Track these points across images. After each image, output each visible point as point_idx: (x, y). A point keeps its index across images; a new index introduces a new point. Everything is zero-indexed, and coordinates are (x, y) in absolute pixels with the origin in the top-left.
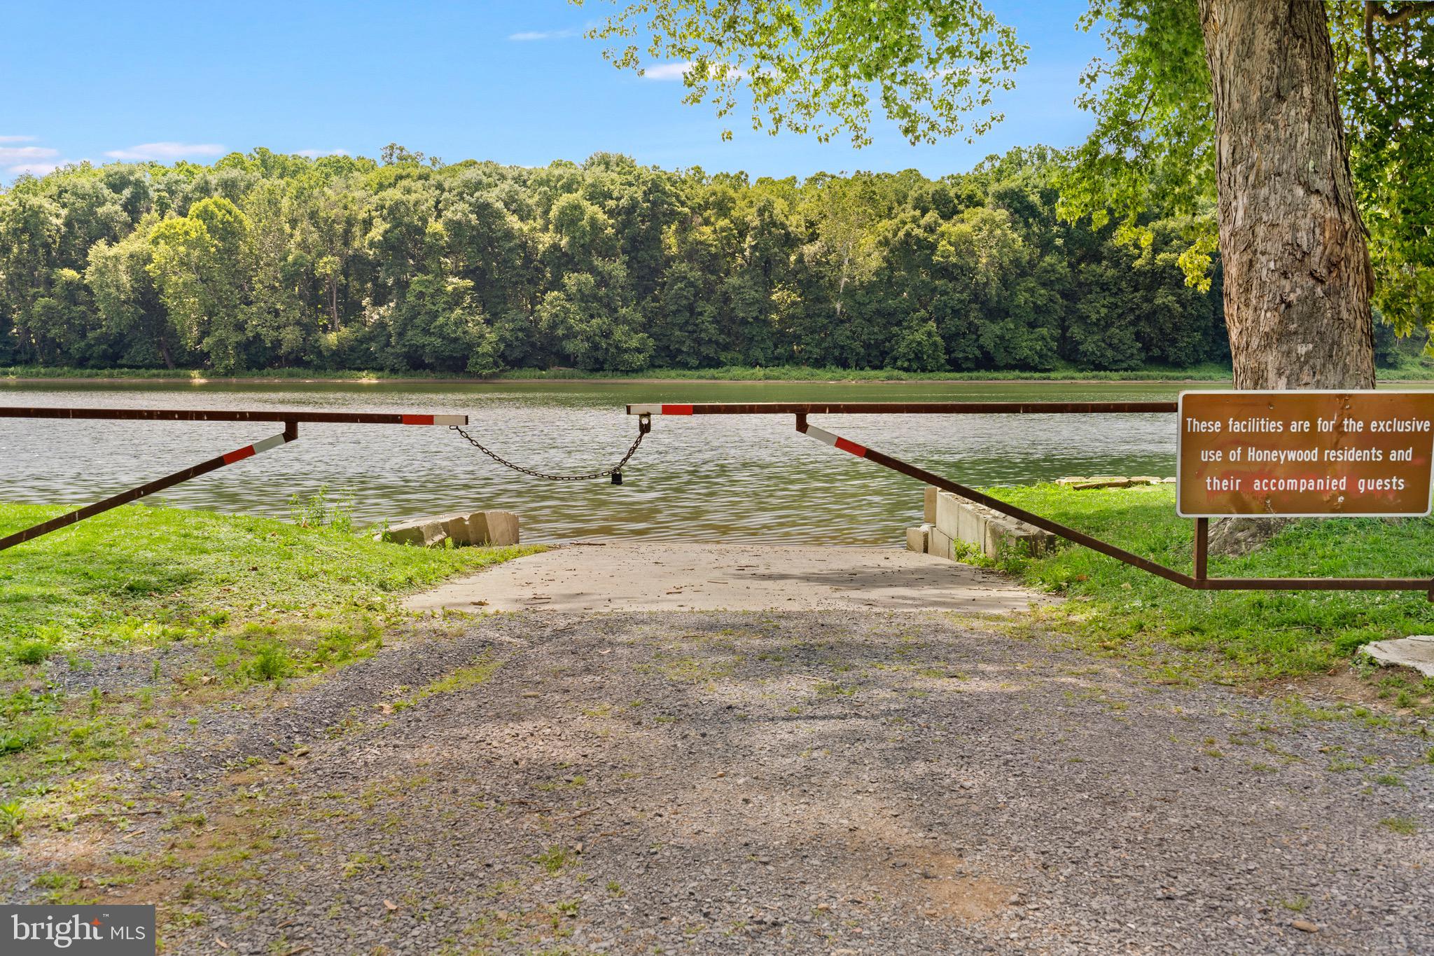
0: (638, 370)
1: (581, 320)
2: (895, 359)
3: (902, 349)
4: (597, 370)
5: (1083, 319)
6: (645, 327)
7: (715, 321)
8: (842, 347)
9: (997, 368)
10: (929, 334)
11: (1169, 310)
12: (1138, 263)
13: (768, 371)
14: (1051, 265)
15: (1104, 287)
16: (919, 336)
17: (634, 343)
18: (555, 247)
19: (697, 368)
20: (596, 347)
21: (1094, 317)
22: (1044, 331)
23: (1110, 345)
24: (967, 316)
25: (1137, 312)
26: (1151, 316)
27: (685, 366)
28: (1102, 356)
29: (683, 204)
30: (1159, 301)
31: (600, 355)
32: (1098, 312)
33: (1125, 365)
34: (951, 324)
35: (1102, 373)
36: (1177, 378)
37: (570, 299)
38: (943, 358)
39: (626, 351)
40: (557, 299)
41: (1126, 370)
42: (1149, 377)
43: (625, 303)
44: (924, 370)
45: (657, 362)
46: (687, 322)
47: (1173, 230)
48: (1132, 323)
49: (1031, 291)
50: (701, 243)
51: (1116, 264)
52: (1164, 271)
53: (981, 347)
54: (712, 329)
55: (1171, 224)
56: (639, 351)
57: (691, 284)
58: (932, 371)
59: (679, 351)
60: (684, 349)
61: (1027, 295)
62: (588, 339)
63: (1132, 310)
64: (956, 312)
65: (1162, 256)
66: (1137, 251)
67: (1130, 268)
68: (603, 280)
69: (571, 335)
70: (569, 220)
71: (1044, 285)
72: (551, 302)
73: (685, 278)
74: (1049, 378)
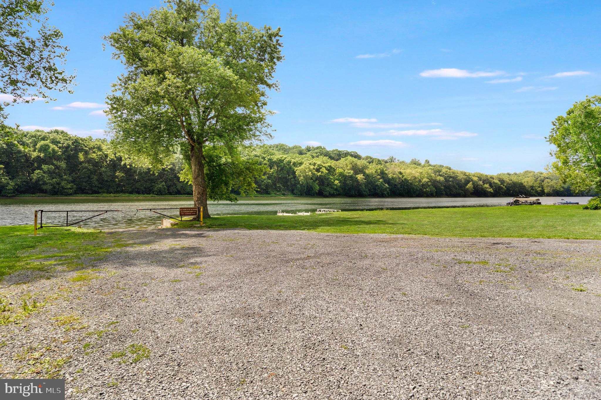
0: (71, 195)
1: (49, 179)
2: (153, 192)
3: (155, 189)
4: (55, 194)
6: (72, 182)
7: (97, 180)
8: (138, 188)
9: (181, 194)
10: (163, 185)
13: (115, 195)
16: (160, 186)
17: (69, 186)
18: (38, 157)
19: (91, 194)
20: (54, 187)
24: (173, 181)
27: (87, 193)
29: (86, 147)
31: (56, 190)
34: (169, 183)
37: (44, 173)
38: (167, 192)
39: (66, 189)
40: (39, 172)
43: (65, 174)
44: (162, 194)
45: (77, 192)
46: (88, 181)
50: (92, 158)
53: (177, 189)
54: (96, 183)
56: (70, 189)
57: (89, 170)
58: (164, 195)
59: (85, 189)
60: (87, 188)
62: (51, 185)
64: (170, 180)
68: (57, 167)
69: (45, 183)
70: (44, 149)
72: (37, 174)
73: (87, 168)
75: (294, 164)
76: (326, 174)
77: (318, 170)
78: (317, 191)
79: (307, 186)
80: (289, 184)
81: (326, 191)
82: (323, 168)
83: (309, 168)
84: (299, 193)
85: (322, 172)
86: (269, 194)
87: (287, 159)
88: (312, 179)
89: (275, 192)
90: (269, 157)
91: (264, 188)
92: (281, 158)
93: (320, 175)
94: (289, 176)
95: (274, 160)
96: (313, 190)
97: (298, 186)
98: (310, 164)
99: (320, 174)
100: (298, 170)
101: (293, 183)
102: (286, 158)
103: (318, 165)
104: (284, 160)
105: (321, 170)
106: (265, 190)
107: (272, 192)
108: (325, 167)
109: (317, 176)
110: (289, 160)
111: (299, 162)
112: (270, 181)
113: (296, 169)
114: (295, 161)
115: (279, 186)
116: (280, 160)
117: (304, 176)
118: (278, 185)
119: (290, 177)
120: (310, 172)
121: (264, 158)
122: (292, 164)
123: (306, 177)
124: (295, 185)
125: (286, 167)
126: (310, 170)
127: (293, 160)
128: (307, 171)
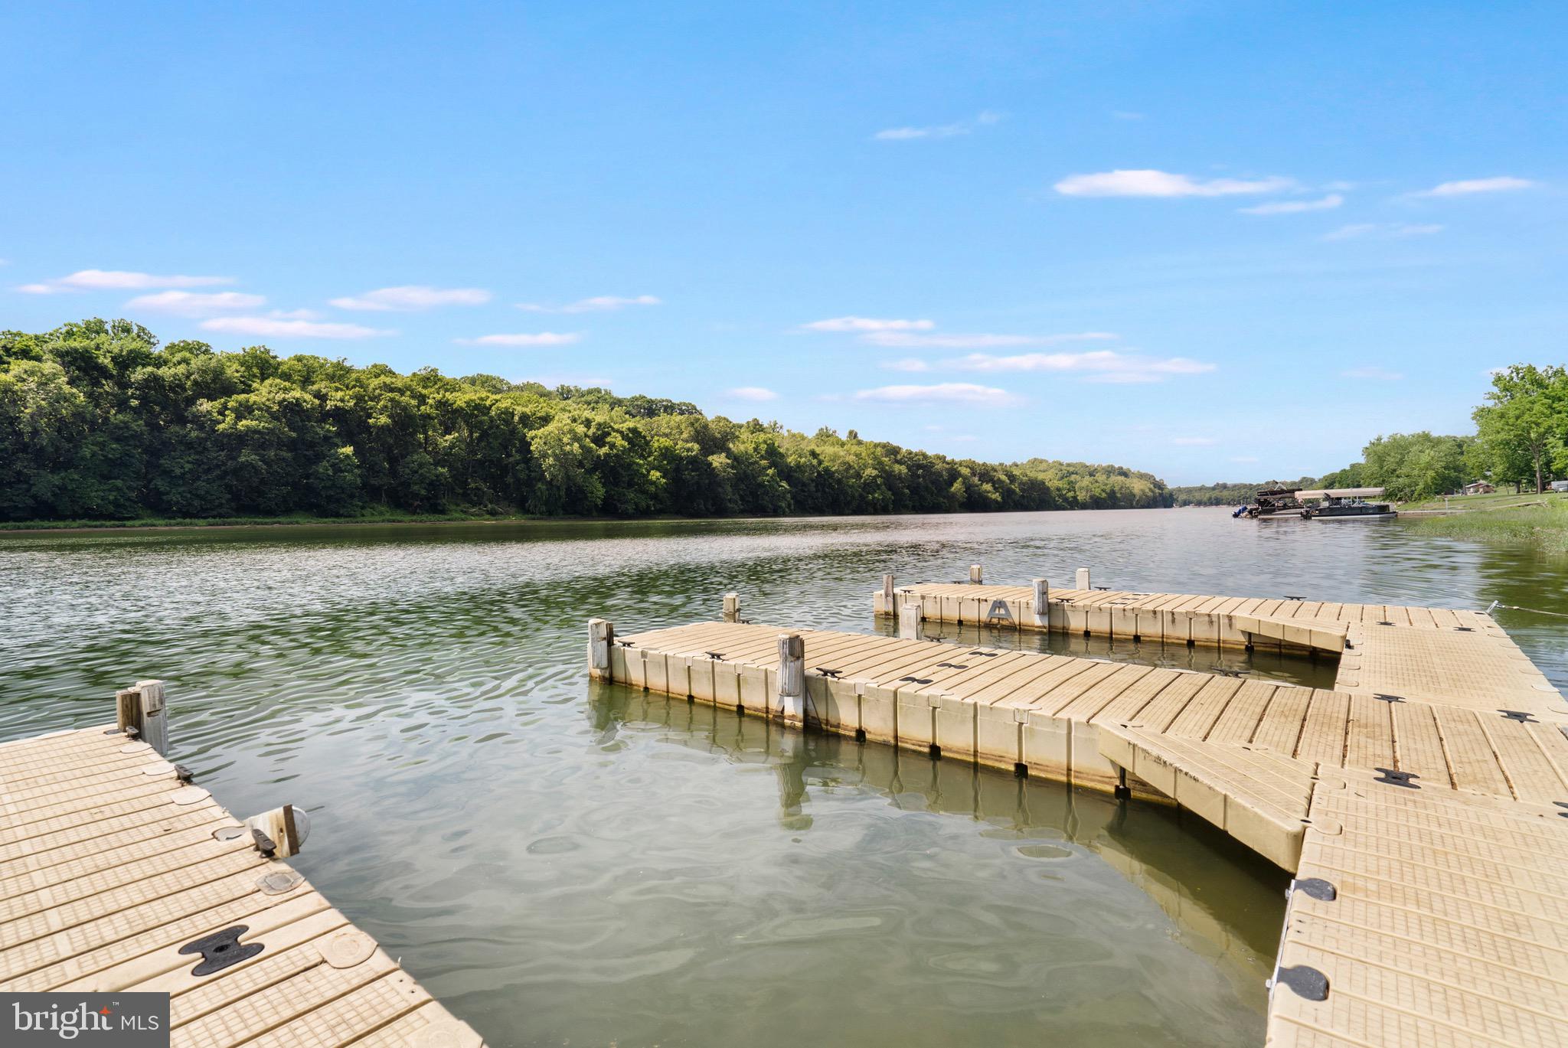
5: (167, 473)
11: (254, 467)
12: (221, 427)
14: (125, 423)
15: (189, 445)
21: (178, 471)
22: (119, 483)
23: (198, 496)
25: (223, 468)
26: (236, 472)
28: (190, 504)
30: (242, 459)
32: (182, 467)
33: (215, 513)
35: (188, 520)
36: (266, 524)
41: (214, 517)
42: (237, 523)
47: (255, 403)
48: (221, 477)
49: (102, 445)
51: (201, 427)
52: (246, 434)
53: (34, 497)
55: (253, 398)
61: (95, 448)
63: (218, 466)
65: (244, 422)
66: (220, 417)
67: (215, 431)
71: (118, 440)
74: (124, 526)
75: (524, 418)
76: (623, 452)
77: (599, 440)
78: (599, 502)
79: (568, 489)
80: (509, 479)
81: (626, 502)
82: (614, 434)
83: (571, 431)
84: (544, 508)
85: (612, 446)
86: (443, 512)
87: (503, 405)
88: (583, 467)
89: (464, 506)
90: (438, 397)
91: (423, 492)
92: (482, 399)
93: (606, 455)
94: (509, 455)
95: (455, 406)
96: (586, 498)
97: (540, 485)
98: (574, 420)
99: (605, 450)
100: (538, 439)
101: (522, 476)
102: (497, 401)
103: (599, 424)
104: (491, 406)
105: (608, 439)
106: (428, 499)
107: (453, 507)
108: (621, 433)
109: (599, 456)
110: (506, 408)
111: (539, 415)
112: (444, 470)
113: (531, 434)
114: (527, 410)
115: (477, 488)
116: (477, 407)
117: (555, 456)
118: (473, 485)
119: (511, 459)
120: (576, 445)
121: (422, 400)
122: (516, 418)
123: (564, 459)
124: (530, 482)
125: (498, 427)
126: (576, 438)
127: (519, 410)
128: (565, 440)
